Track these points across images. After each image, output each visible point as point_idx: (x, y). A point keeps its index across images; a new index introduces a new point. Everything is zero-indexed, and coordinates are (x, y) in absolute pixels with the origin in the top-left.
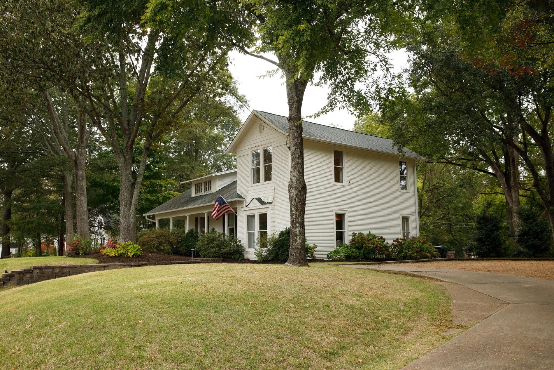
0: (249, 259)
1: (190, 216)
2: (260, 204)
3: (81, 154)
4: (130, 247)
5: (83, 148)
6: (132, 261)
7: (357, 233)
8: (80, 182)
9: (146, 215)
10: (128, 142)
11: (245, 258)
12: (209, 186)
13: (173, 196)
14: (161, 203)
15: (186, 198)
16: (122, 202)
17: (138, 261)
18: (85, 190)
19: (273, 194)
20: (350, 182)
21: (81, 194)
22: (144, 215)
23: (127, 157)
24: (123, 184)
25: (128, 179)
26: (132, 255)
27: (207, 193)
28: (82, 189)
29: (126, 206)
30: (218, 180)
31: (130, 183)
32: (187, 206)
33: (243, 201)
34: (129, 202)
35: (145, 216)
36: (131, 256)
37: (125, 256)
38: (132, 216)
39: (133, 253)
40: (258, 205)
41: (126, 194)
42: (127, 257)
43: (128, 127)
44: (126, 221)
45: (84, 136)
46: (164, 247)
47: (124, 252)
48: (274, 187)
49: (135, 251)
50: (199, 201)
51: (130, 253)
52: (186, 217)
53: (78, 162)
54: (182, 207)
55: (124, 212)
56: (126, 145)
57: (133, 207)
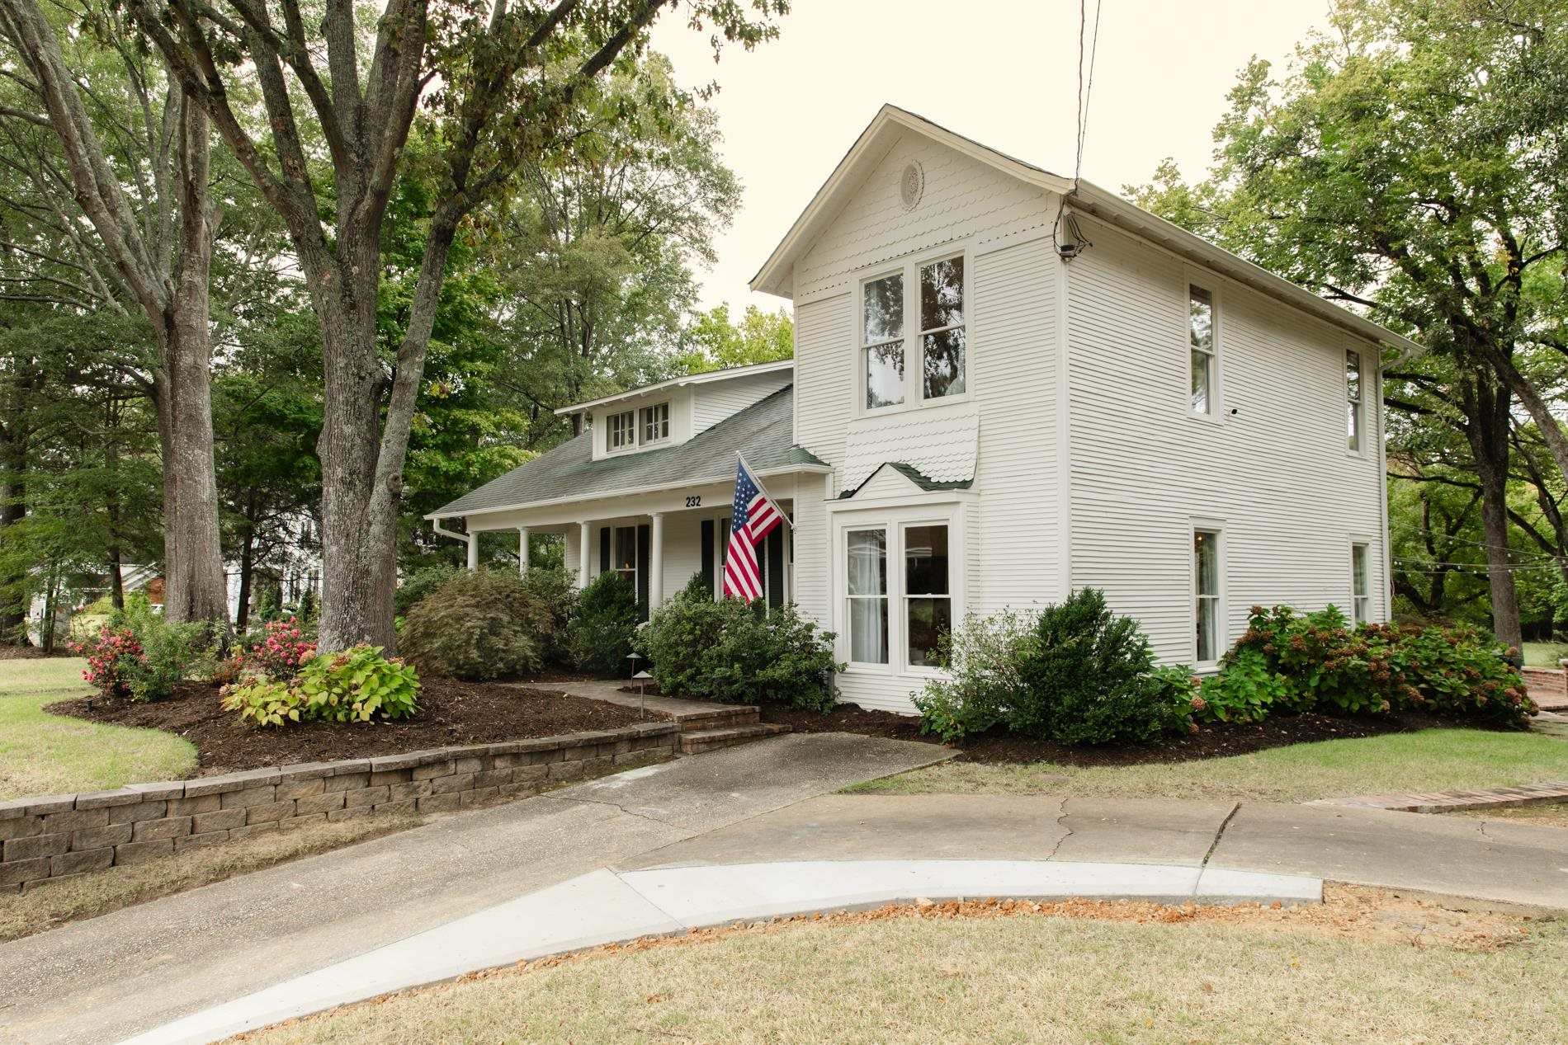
0: (855, 706)
1: (592, 525)
2: (918, 490)
3: (190, 289)
4: (359, 678)
5: (197, 267)
6: (372, 747)
7: (1270, 608)
8: (187, 393)
9: (435, 517)
10: (358, 202)
11: (839, 701)
12: (660, 423)
13: (515, 461)
14: (476, 483)
15: (574, 465)
16: (329, 465)
17: (402, 744)
18: (209, 424)
19: (973, 446)
20: (1234, 412)
21: (190, 437)
22: (427, 517)
23: (355, 270)
24: (335, 386)
25: (360, 367)
26: (371, 710)
27: (652, 445)
28: (193, 419)
29: (349, 485)
30: (693, 401)
31: (368, 386)
32: (584, 492)
33: (822, 477)
34: (362, 467)
35: (431, 522)
36: (365, 716)
37: (340, 717)
38: (375, 529)
39: (376, 701)
40: (906, 492)
41: (348, 430)
42: (349, 721)
43: (360, 136)
44: (348, 551)
45: (199, 225)
46: (507, 642)
47: (334, 699)
48: (977, 419)
49: (385, 691)
50: (632, 474)
51: (364, 702)
52: (579, 526)
53: (178, 318)
54: (565, 492)
55: (341, 511)
56: (351, 215)
57: (381, 489)
